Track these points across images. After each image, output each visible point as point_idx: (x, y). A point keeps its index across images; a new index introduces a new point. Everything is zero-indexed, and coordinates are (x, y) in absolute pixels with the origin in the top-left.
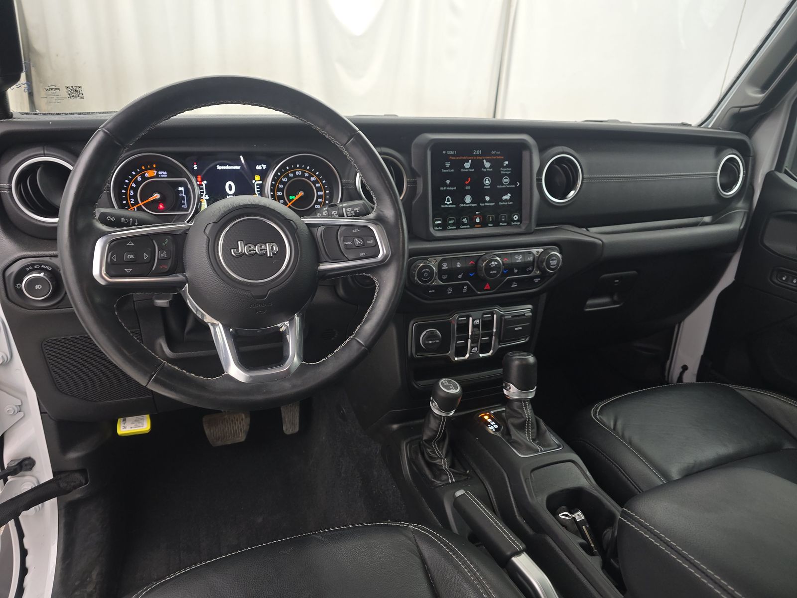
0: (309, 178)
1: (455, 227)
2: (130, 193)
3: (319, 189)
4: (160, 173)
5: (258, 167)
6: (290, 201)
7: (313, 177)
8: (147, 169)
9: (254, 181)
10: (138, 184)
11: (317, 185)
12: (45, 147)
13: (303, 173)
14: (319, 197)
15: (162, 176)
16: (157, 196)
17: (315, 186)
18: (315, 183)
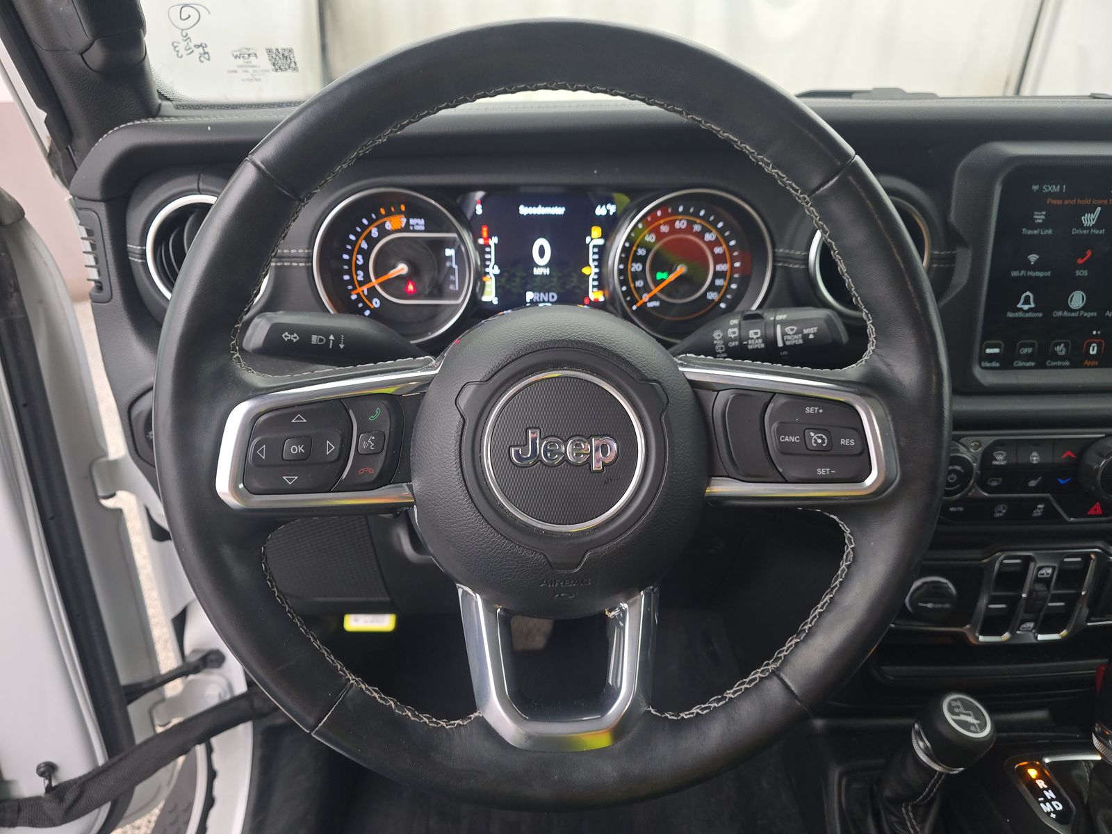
0: (701, 235)
1: (1033, 364)
2: (357, 259)
3: (719, 259)
4: (412, 221)
5: (600, 211)
6: (657, 283)
7: (710, 232)
8: (389, 214)
9: (588, 240)
10: (372, 242)
11: (718, 250)
12: (202, 175)
13: (690, 224)
14: (718, 275)
15: (417, 228)
16: (402, 269)
17: (713, 253)
18: (711, 245)
